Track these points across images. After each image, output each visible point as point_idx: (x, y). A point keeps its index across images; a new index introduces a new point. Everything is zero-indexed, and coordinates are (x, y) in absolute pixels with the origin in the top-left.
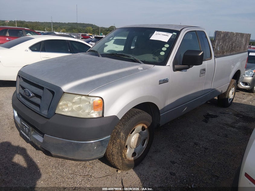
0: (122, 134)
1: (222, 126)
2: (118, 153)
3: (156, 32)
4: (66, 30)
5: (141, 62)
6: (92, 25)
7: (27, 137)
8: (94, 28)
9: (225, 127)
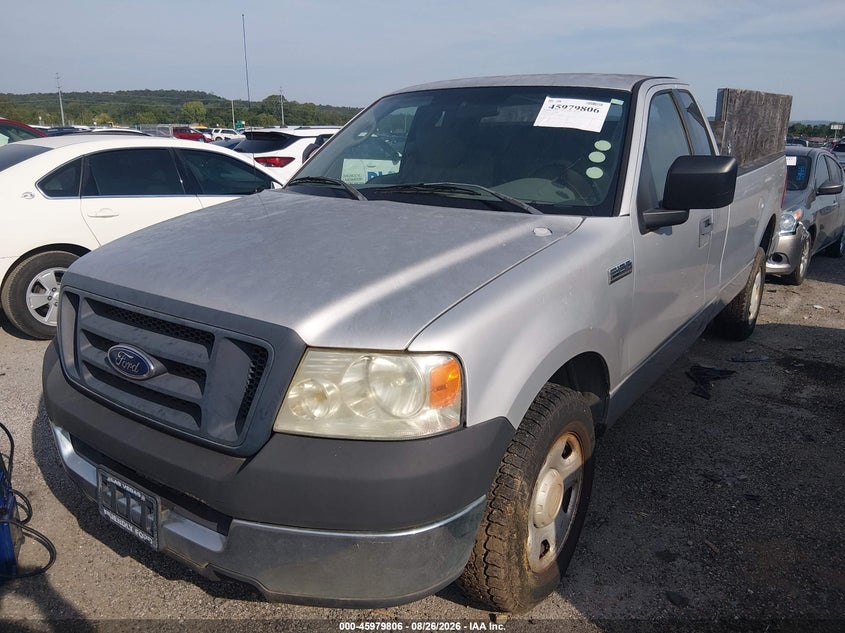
0: (519, 482)
1: (759, 403)
2: (509, 555)
3: (548, 99)
4: (113, 117)
5: (532, 209)
6: (202, 97)
7: (138, 533)
8: (211, 106)
9: (769, 406)
